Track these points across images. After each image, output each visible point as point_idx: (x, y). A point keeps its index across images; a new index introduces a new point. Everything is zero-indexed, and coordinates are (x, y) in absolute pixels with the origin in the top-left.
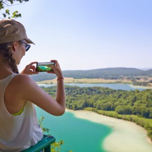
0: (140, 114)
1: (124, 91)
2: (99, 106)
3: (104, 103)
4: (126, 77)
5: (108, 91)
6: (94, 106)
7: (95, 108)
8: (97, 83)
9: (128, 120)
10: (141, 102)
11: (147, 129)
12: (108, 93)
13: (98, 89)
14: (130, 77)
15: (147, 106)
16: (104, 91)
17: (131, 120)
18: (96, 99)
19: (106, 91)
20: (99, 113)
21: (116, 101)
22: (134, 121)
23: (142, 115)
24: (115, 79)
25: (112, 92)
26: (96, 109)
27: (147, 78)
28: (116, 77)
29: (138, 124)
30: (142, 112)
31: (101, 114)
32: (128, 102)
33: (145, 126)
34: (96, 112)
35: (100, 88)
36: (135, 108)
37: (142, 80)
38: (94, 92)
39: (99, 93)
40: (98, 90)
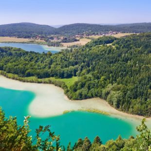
0: (57, 75)
1: (36, 53)
2: (9, 68)
3: (15, 66)
4: (40, 35)
5: (21, 53)
6: (4, 69)
7: (5, 70)
8: (9, 42)
9: (48, 83)
10: (57, 64)
11: (63, 88)
12: (20, 55)
13: (9, 49)
14: (44, 35)
15: (62, 67)
16: (16, 53)
17: (50, 82)
18: (6, 62)
19: (18, 52)
20: (7, 77)
21: (27, 64)
22: (53, 83)
23: (59, 76)
24: (29, 37)
25: (24, 55)
26: (5, 72)
27: (59, 37)
28: (29, 35)
29: (56, 85)
30: (58, 73)
31: (10, 78)
32: (46, 65)
33: (62, 86)
34: (5, 76)
35: (12, 48)
36: (52, 71)
37: (55, 40)
38: (4, 53)
39: (11, 54)
40: (9, 51)
